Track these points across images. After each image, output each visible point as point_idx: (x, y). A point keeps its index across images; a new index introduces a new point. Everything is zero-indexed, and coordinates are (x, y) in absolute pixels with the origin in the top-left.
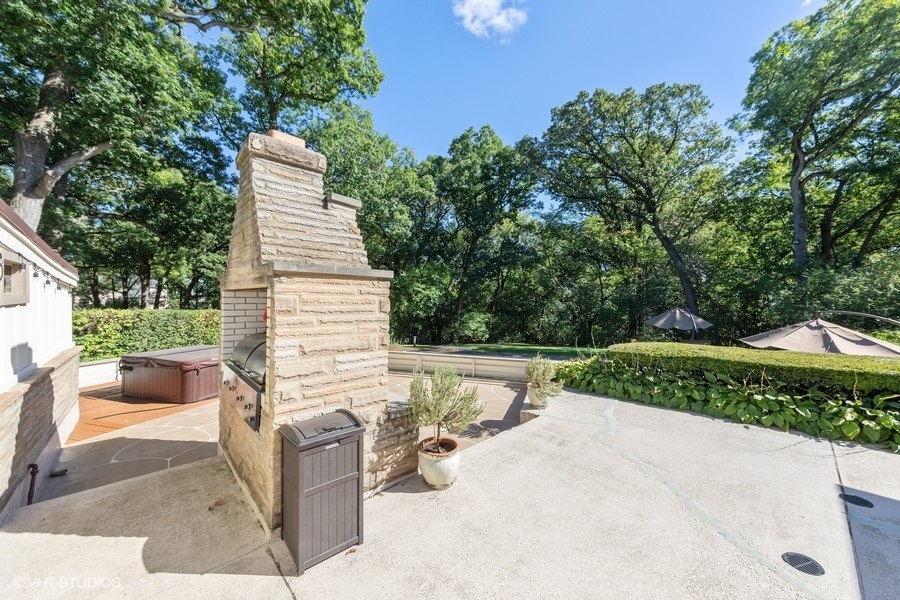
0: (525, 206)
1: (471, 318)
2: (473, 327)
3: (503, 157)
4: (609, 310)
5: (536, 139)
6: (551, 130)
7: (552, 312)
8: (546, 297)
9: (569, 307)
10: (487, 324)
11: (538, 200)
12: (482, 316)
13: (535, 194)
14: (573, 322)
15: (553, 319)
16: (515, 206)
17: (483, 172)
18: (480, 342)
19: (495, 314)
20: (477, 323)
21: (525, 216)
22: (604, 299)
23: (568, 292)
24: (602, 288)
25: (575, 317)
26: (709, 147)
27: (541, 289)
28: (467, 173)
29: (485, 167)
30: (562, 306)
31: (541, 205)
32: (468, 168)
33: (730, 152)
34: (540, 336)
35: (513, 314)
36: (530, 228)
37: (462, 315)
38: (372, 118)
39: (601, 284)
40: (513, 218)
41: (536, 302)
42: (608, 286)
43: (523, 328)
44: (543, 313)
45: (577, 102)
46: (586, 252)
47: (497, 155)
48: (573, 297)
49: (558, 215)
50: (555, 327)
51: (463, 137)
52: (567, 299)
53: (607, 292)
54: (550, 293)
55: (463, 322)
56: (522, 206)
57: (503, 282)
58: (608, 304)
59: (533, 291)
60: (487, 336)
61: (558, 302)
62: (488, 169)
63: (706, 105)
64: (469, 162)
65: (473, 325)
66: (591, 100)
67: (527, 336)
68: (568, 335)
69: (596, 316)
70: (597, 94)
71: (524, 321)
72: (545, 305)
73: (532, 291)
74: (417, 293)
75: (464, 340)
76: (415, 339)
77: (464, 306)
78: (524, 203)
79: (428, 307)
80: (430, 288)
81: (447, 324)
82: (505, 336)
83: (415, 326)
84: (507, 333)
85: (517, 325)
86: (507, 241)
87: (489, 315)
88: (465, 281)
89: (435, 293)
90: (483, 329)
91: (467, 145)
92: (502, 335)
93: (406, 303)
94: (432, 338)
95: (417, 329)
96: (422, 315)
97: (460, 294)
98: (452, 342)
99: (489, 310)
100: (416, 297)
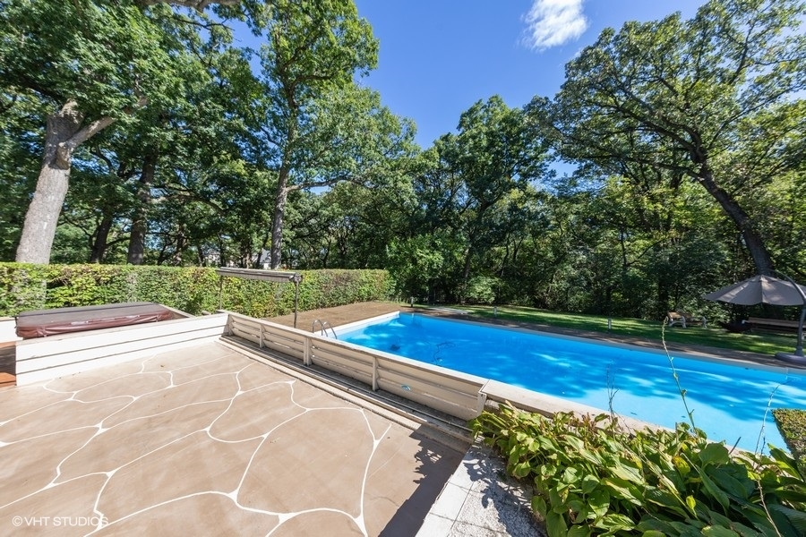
0: (536, 176)
1: (478, 281)
2: (479, 290)
3: (510, 121)
4: (634, 277)
5: (546, 98)
6: (564, 87)
7: (563, 279)
8: (557, 262)
9: (583, 274)
10: (493, 288)
11: (549, 169)
12: (489, 280)
13: (547, 163)
14: (588, 287)
15: (564, 284)
16: (525, 176)
17: (488, 140)
18: (486, 304)
19: (503, 279)
20: (483, 286)
21: (535, 185)
22: (627, 265)
23: (582, 257)
24: (624, 254)
25: (589, 284)
26: (799, 70)
28: (471, 142)
29: (490, 134)
30: (574, 273)
31: (552, 174)
32: (474, 137)
34: (549, 301)
35: (521, 278)
36: (540, 196)
37: (469, 278)
38: (380, 98)
39: (624, 249)
40: (523, 187)
41: (545, 267)
42: (632, 252)
43: (532, 292)
44: (552, 278)
45: (598, 44)
46: (604, 215)
47: (504, 120)
48: (588, 263)
49: (573, 182)
50: (566, 293)
51: (472, 111)
52: (581, 265)
53: (631, 258)
54: (561, 258)
55: (470, 285)
56: (533, 176)
58: (633, 271)
59: (542, 256)
60: (493, 299)
61: (569, 267)
62: (494, 137)
64: (475, 131)
65: (479, 288)
66: (617, 38)
67: (535, 301)
68: (580, 302)
69: (617, 283)
70: (627, 28)
71: (532, 285)
72: (555, 270)
74: (421, 257)
75: (470, 302)
76: (413, 299)
77: (472, 270)
78: (535, 173)
79: (433, 270)
80: (433, 253)
81: (454, 286)
82: (513, 299)
83: (423, 287)
84: (515, 296)
85: (526, 290)
86: (513, 208)
87: (497, 279)
88: (470, 246)
89: (438, 258)
90: (489, 292)
91: (476, 118)
92: (510, 298)
93: (411, 267)
94: (446, 299)
95: (424, 290)
96: (428, 277)
97: (467, 259)
98: (459, 302)
99: (498, 274)
100: (420, 262)
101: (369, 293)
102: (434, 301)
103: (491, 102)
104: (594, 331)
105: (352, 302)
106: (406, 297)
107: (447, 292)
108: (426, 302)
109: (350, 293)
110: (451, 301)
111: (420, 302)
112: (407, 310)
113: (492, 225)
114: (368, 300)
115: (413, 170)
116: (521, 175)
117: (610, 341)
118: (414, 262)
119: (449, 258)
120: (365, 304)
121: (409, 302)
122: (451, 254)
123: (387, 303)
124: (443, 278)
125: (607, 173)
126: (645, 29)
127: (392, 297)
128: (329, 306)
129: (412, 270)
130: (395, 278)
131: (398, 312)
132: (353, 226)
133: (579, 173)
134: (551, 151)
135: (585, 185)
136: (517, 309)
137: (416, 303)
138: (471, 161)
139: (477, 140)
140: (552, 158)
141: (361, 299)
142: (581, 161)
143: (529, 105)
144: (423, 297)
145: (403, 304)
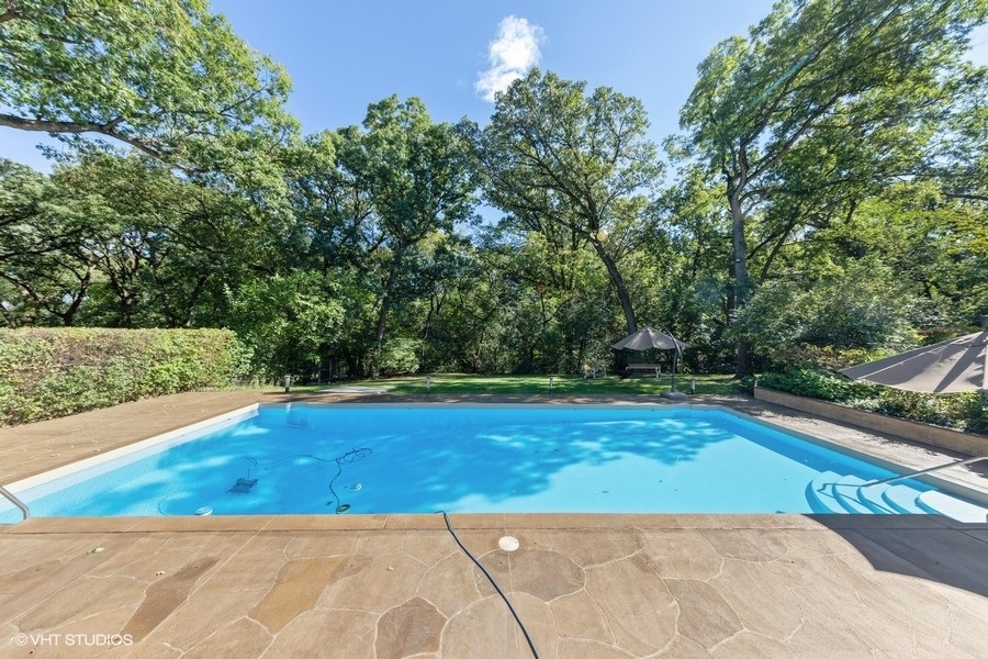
0: (462, 217)
1: (397, 344)
2: (398, 357)
3: (437, 136)
4: (553, 334)
5: (476, 125)
7: (493, 337)
8: (486, 320)
10: (417, 352)
11: (475, 214)
12: (411, 342)
13: (473, 206)
15: (495, 344)
16: (451, 215)
17: (410, 152)
18: (408, 374)
19: (427, 340)
20: (404, 351)
21: (462, 229)
22: (546, 322)
24: (544, 310)
27: (479, 310)
29: (412, 144)
30: (502, 330)
31: (479, 219)
33: (661, 178)
34: (479, 365)
35: (448, 339)
36: (466, 242)
37: (384, 341)
39: (543, 306)
40: (449, 228)
41: (475, 325)
42: (549, 309)
43: (459, 355)
44: (482, 338)
45: (527, 80)
46: (525, 273)
47: (430, 132)
49: (497, 233)
50: (495, 353)
51: (383, 106)
52: (508, 322)
53: (549, 315)
54: (490, 314)
55: (386, 351)
56: (459, 217)
57: (439, 307)
58: (552, 328)
60: (417, 367)
61: (497, 325)
63: (644, 123)
65: (398, 354)
66: (542, 84)
67: (464, 365)
69: (538, 341)
70: (549, 77)
71: (460, 347)
72: (484, 329)
73: (470, 313)
74: (304, 308)
75: (386, 374)
76: (288, 378)
77: (388, 330)
78: (460, 214)
79: (327, 330)
80: (327, 303)
81: (362, 353)
82: (439, 364)
83: (310, 357)
84: (442, 362)
85: (453, 352)
86: (440, 251)
87: (420, 341)
88: (386, 294)
89: (336, 310)
90: (412, 358)
91: (390, 119)
92: (436, 364)
93: (284, 324)
94: (348, 373)
95: (312, 363)
96: (317, 340)
97: (381, 314)
98: (370, 375)
99: (421, 335)
100: (301, 316)
101: (183, 377)
102: (328, 378)
103: (411, 104)
104: (536, 393)
105: (134, 398)
106: (275, 376)
107: (350, 362)
108: (316, 380)
109: (124, 380)
110: (356, 375)
111: (305, 382)
112: (276, 399)
113: (414, 268)
114: (184, 389)
115: (288, 161)
116: (446, 214)
117: (555, 402)
118: (291, 317)
119: (354, 310)
120: (173, 398)
121: (282, 384)
122: (357, 305)
123: (234, 391)
124: (343, 343)
125: (527, 229)
126: (564, 85)
127: (246, 379)
128: (39, 418)
129: (287, 330)
130: (248, 343)
131: (256, 406)
132: (153, 250)
133: (504, 224)
134: (478, 193)
135: (508, 239)
136: (448, 377)
137: (297, 384)
138: (384, 175)
139: (394, 147)
140: (478, 202)
141: (160, 388)
142: (505, 210)
143: (458, 126)
144: (309, 372)
145: (270, 388)
